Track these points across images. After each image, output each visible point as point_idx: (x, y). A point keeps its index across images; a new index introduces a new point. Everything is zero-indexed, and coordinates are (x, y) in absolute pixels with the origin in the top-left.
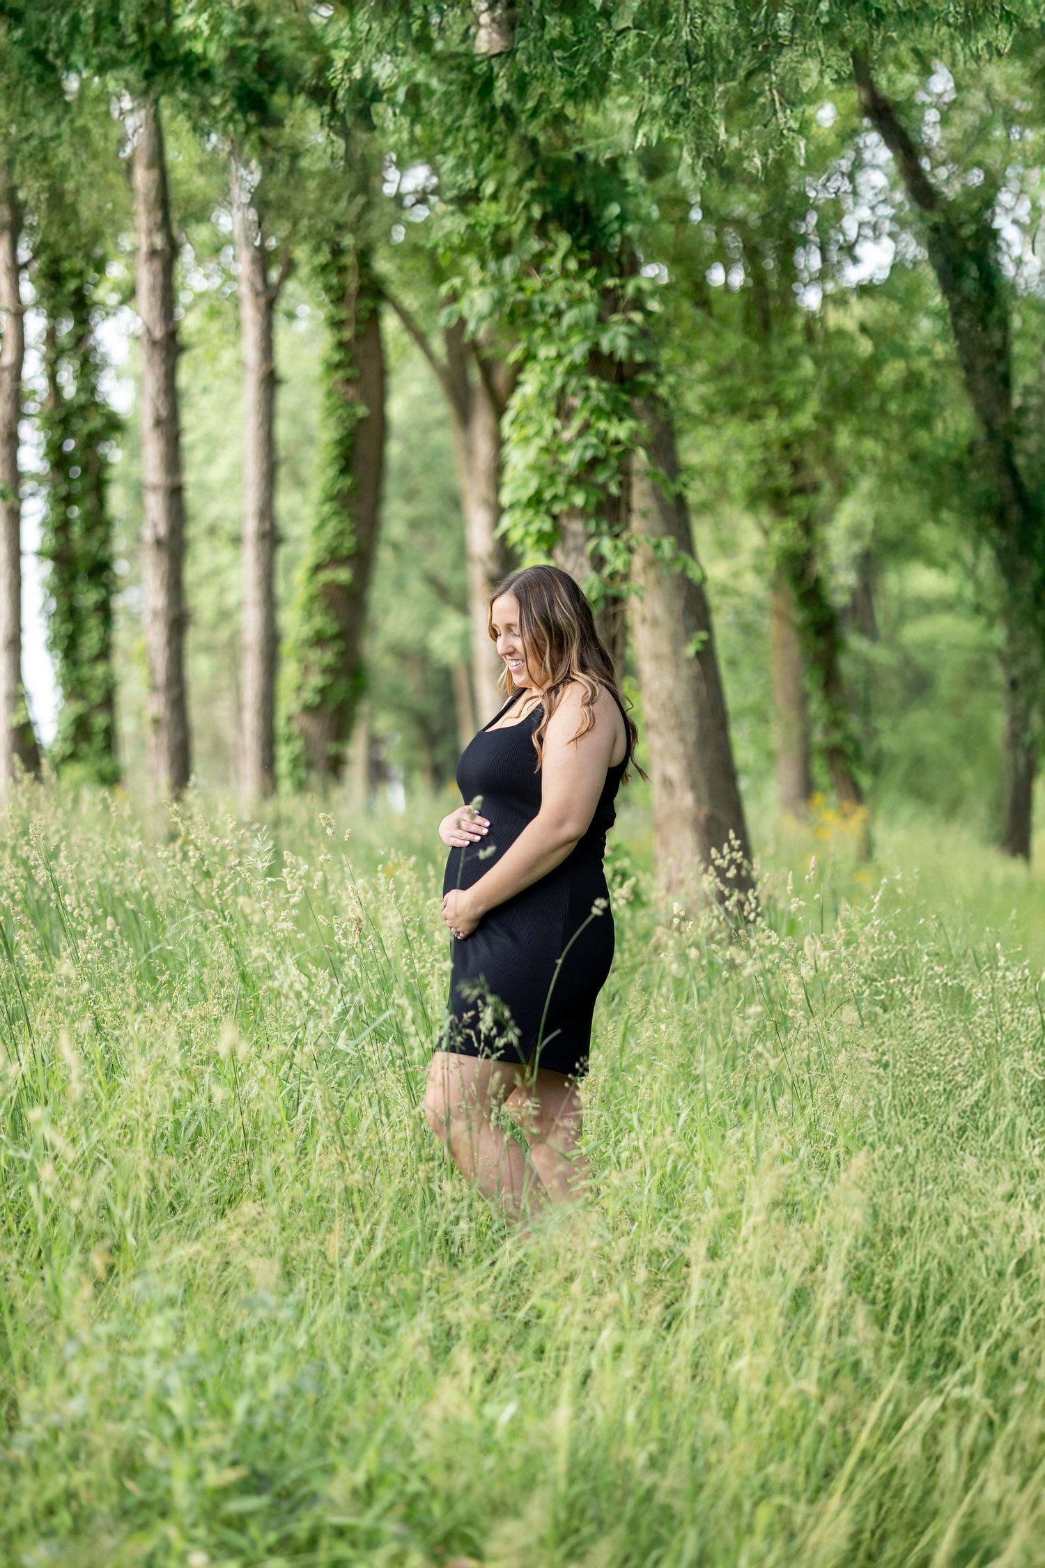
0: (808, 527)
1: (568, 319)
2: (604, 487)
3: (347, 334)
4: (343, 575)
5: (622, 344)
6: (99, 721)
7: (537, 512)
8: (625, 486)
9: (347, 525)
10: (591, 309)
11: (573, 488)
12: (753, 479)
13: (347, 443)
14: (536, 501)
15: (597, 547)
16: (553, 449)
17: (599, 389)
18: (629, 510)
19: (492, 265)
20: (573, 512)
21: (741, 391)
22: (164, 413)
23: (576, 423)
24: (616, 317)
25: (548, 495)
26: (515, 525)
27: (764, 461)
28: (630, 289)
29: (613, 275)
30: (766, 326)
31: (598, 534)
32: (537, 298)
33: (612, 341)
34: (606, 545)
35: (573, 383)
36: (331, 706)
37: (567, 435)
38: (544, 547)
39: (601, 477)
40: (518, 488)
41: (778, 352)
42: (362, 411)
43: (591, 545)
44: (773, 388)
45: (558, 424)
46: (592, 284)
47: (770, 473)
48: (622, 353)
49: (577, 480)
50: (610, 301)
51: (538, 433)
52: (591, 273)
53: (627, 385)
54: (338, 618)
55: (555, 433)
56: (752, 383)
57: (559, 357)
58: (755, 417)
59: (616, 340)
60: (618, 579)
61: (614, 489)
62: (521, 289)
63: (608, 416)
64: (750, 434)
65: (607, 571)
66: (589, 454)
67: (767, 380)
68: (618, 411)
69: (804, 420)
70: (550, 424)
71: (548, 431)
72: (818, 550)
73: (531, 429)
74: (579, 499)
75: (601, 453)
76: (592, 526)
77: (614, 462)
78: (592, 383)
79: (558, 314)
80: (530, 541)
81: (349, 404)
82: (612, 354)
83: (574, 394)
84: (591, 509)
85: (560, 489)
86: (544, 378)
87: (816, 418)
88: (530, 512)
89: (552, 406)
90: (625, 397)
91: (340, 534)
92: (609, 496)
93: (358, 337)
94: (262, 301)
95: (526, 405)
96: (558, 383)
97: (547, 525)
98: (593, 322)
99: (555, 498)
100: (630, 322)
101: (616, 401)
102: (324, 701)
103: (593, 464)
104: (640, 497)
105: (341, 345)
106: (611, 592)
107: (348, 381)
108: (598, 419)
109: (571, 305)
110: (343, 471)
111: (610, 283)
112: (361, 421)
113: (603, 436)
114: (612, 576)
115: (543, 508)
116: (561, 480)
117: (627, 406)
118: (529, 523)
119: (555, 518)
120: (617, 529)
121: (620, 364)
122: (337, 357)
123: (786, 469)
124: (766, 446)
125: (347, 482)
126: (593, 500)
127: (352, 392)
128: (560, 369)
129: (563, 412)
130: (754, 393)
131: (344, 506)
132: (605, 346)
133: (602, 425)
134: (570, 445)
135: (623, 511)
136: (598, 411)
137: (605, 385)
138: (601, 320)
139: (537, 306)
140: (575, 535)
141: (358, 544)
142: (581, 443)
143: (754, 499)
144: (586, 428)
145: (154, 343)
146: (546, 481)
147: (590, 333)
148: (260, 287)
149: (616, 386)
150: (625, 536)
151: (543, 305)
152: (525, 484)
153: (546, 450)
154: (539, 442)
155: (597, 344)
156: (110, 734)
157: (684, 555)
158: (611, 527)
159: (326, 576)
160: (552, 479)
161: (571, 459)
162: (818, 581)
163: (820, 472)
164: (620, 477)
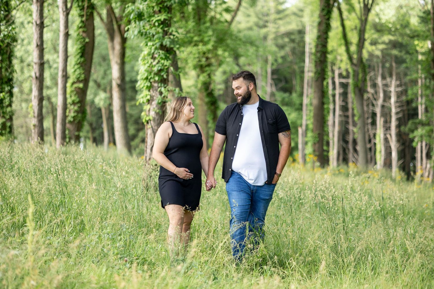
0: (209, 75)
1: (156, 37)
2: (163, 76)
3: (84, 19)
4: (81, 85)
5: (168, 43)
6: (8, 124)
7: (147, 81)
8: (168, 76)
9: (82, 72)
10: (161, 35)
11: (155, 76)
12: (195, 62)
13: (83, 48)
14: (147, 78)
15: (161, 90)
16: (151, 66)
17: (162, 53)
18: (168, 81)
19: (137, 23)
20: (155, 82)
21: (192, 38)
22: (39, 44)
23: (156, 61)
24: (166, 37)
25: (149, 78)
26: (141, 84)
27: (198, 57)
28: (170, 31)
29: (166, 27)
30: (200, 19)
31: (161, 87)
32: (148, 31)
33: (166, 42)
34: (163, 89)
35: (156, 51)
36: (76, 121)
37: (154, 63)
38: (148, 89)
39: (162, 74)
40: (142, 75)
41: (203, 27)
42: (87, 40)
43: (159, 89)
44: (201, 37)
45: (152, 60)
46: (161, 28)
47: (200, 61)
48: (168, 46)
49: (156, 74)
50: (165, 33)
51: (148, 63)
52: (161, 26)
53: (169, 52)
54: (78, 97)
55: (151, 63)
56: (195, 36)
57: (153, 45)
58: (196, 45)
59: (167, 42)
60: (165, 97)
61: (165, 77)
62: (144, 29)
63: (164, 59)
64: (194, 50)
65: (163, 95)
66: (159, 68)
67: (200, 35)
68: (167, 58)
69: (210, 46)
70: (151, 61)
71: (150, 62)
72: (212, 82)
73: (146, 62)
74: (157, 78)
75: (162, 68)
76: (160, 85)
77: (165, 70)
78: (161, 52)
79: (153, 36)
80: (145, 88)
81: (84, 38)
82: (166, 46)
83: (156, 54)
84: (159, 81)
85: (152, 76)
86: (149, 50)
87: (213, 46)
88: (145, 81)
89: (151, 56)
90: (168, 55)
91: (80, 74)
92: (164, 78)
93: (87, 20)
94: (65, 13)
95: (144, 56)
96: (153, 51)
97: (149, 84)
98: (162, 38)
99: (151, 78)
100: (170, 38)
101: (166, 56)
102: (74, 120)
103: (160, 71)
104: (171, 77)
105: (82, 22)
106: (163, 101)
107: (84, 32)
108: (162, 60)
109: (156, 34)
110: (81, 57)
111: (166, 29)
112: (87, 43)
113: (163, 64)
114: (164, 97)
115: (148, 80)
116: (152, 74)
117: (168, 57)
118: (145, 83)
119: (151, 83)
120: (165, 86)
121: (167, 48)
122: (80, 25)
123: (204, 59)
124: (199, 53)
125: (82, 59)
126: (160, 79)
127: (84, 35)
128: (153, 48)
129: (154, 58)
130: (196, 38)
131: (81, 66)
132: (164, 44)
133: (163, 61)
134: (155, 66)
135: (167, 81)
136: (162, 58)
137: (163, 52)
138: (163, 37)
139: (148, 33)
140: (155, 87)
141: (85, 77)
142: (157, 65)
143: (195, 67)
144: (159, 62)
145: (37, 25)
146: (149, 74)
147: (161, 40)
148: (64, 9)
149: (166, 52)
150: (167, 87)
151: (150, 33)
152: (144, 74)
153: (149, 67)
154: (148, 65)
155: (162, 43)
156: (11, 127)
157: (181, 92)
158: (164, 85)
159: (76, 85)
160: (151, 73)
161: (155, 69)
162: (212, 90)
163: (213, 61)
164: (166, 74)
